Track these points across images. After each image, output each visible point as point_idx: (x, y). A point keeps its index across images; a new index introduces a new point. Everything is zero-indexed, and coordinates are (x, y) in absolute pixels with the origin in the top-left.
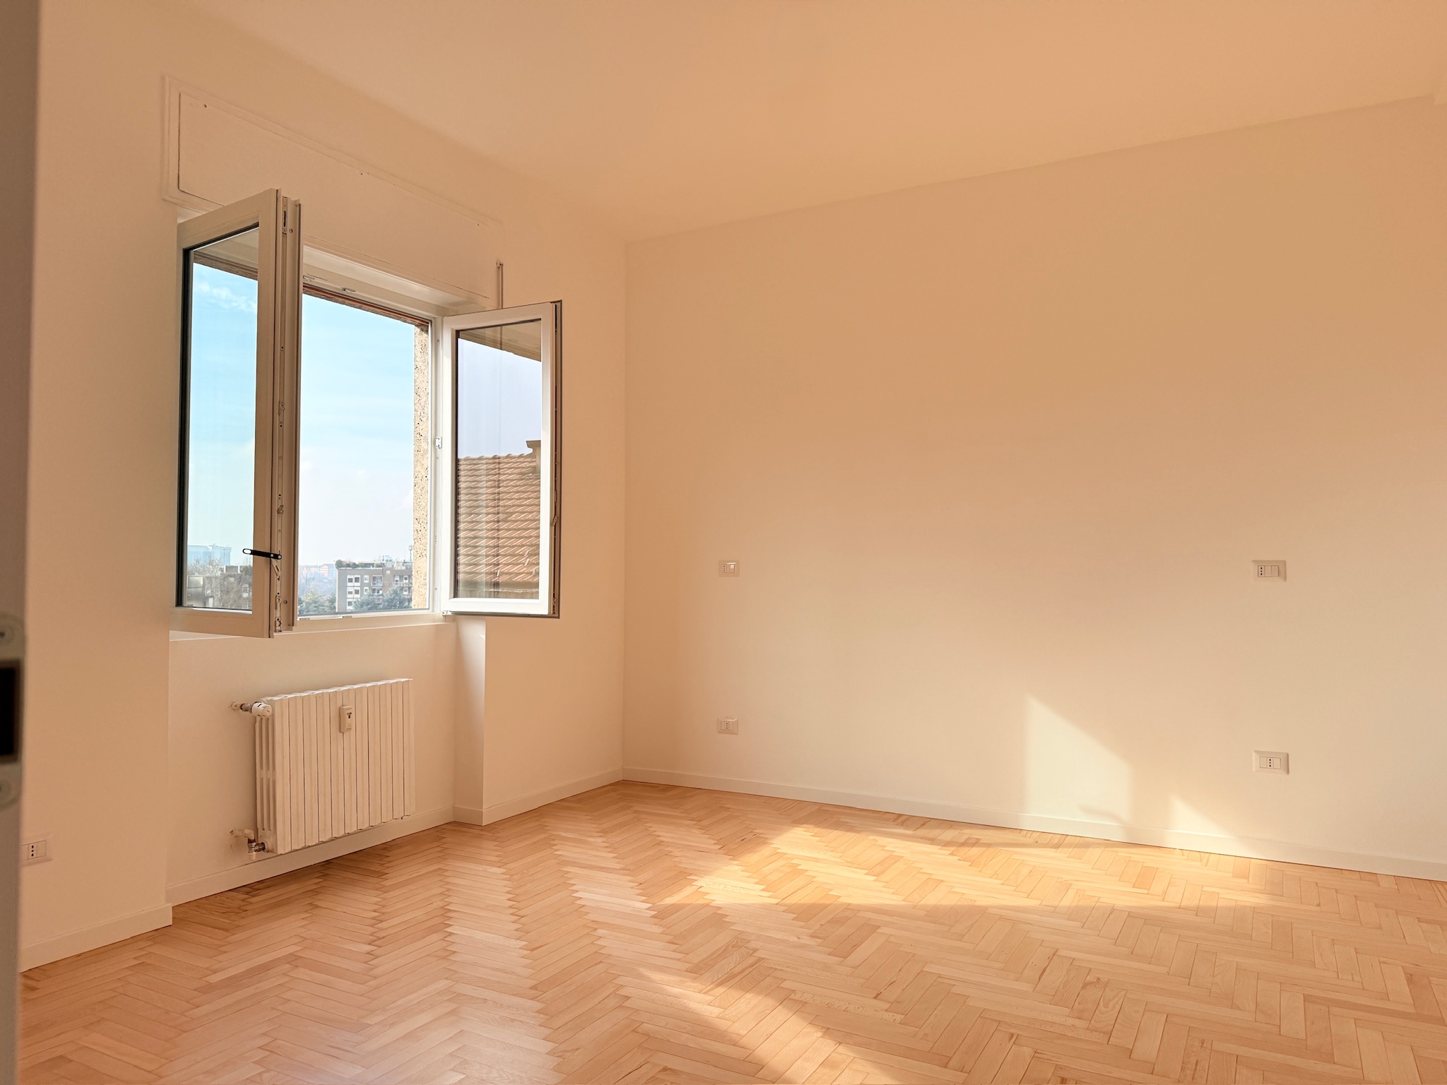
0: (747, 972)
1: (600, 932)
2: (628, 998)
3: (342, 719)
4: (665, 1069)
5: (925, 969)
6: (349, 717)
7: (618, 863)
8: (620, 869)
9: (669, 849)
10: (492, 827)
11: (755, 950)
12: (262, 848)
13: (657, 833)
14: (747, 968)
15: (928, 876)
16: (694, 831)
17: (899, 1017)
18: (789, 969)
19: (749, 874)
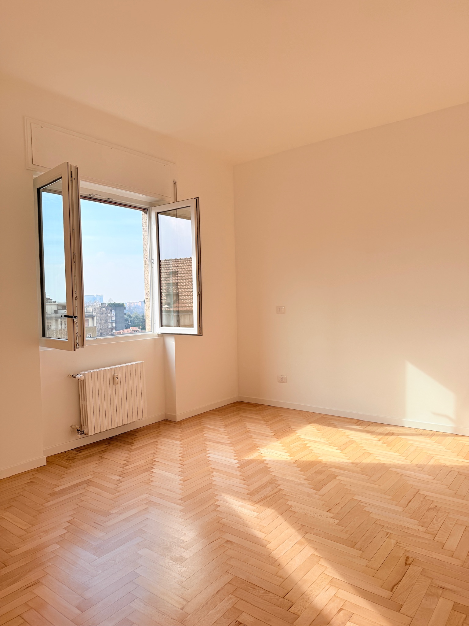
0: (273, 496)
1: (215, 474)
2: (219, 506)
3: (114, 379)
4: (228, 541)
5: (353, 498)
6: (117, 379)
7: (229, 441)
8: (229, 444)
9: (252, 435)
10: (180, 423)
11: (279, 485)
12: (83, 433)
13: (248, 427)
14: (273, 494)
15: (366, 451)
16: (264, 426)
17: (337, 521)
18: (292, 495)
19: (284, 448)
